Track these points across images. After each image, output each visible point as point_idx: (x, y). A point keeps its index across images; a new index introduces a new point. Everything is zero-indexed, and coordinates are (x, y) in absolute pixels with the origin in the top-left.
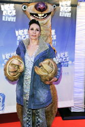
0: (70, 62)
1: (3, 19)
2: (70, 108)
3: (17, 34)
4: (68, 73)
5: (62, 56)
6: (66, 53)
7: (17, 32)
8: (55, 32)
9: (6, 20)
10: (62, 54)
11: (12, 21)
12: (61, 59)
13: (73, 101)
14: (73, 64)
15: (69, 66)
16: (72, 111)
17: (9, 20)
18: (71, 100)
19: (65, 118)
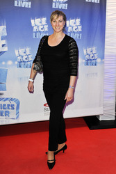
0: (99, 60)
2: (99, 116)
3: (33, 24)
9: (19, 6)
10: (89, 50)
11: (26, 6)
12: (87, 56)
15: (98, 65)
16: (100, 119)
17: (23, 6)
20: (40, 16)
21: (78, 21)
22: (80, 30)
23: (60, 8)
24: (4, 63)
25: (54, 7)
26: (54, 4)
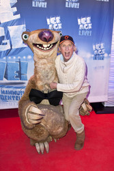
0: (106, 55)
1: (34, 5)
4: (103, 67)
5: (98, 48)
6: (102, 45)
7: (48, 20)
8: (91, 20)
9: (37, 6)
10: (97, 46)
11: (43, 6)
12: (96, 52)
13: (106, 96)
14: (109, 57)
15: (105, 59)
18: (105, 95)
19: (98, 112)
20: (55, 15)
21: (89, 19)
22: (90, 27)
23: (73, 7)
24: (24, 57)
25: (67, 6)
26: (67, 3)
